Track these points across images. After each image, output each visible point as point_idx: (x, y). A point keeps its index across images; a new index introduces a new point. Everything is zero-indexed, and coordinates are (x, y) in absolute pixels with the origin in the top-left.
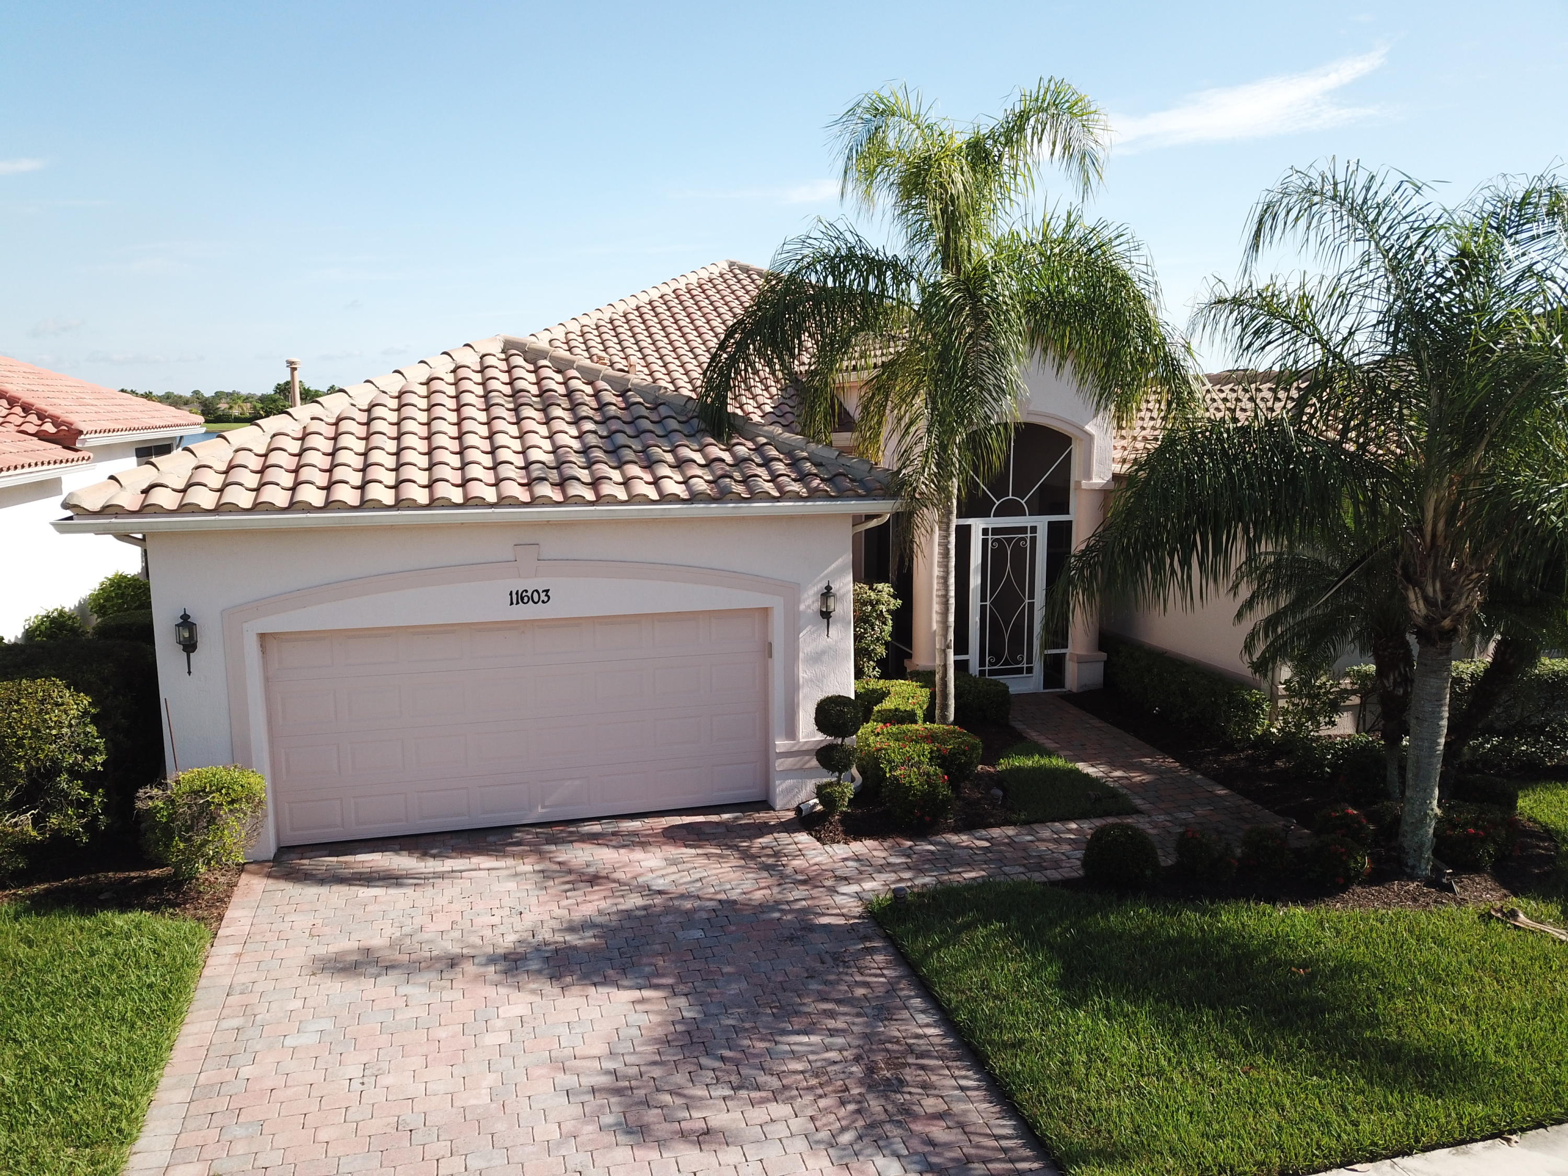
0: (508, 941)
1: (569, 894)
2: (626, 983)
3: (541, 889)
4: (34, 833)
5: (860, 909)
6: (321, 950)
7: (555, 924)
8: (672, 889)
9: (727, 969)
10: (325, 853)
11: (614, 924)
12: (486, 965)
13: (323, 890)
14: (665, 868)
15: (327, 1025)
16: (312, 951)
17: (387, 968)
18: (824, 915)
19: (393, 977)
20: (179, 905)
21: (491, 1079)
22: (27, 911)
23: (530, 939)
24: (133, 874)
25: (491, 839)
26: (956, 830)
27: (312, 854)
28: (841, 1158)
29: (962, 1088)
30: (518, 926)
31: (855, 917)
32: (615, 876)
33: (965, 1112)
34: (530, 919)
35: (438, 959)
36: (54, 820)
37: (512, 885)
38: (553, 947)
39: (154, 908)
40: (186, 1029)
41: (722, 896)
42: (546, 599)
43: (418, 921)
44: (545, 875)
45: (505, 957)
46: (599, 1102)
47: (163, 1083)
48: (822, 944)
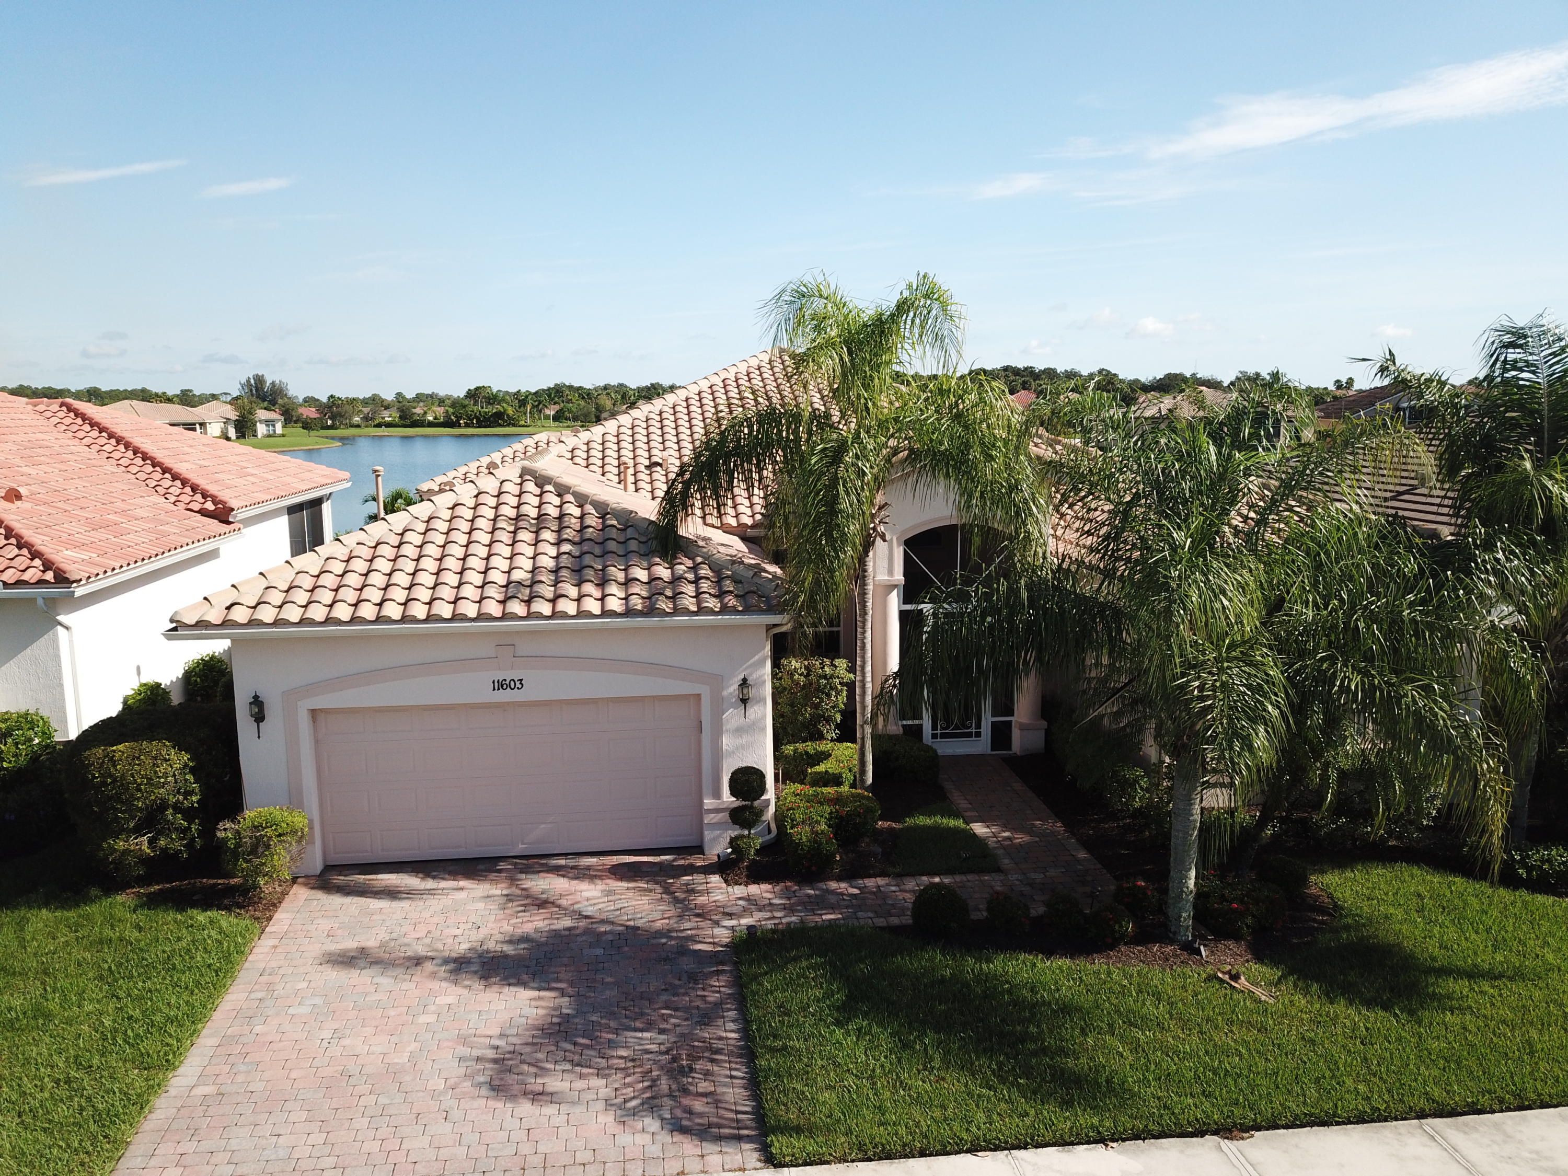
0: (463, 948)
1: (519, 914)
2: (532, 985)
3: (501, 909)
4: (148, 851)
5: (728, 940)
6: (334, 947)
7: (500, 937)
8: (597, 915)
9: (609, 980)
10: (357, 871)
11: (542, 939)
12: (441, 965)
13: (349, 900)
14: (598, 898)
15: (318, 1001)
16: (325, 947)
17: (372, 963)
18: (700, 942)
19: (376, 970)
20: (244, 907)
21: (413, 1046)
22: (142, 906)
23: (478, 948)
24: (219, 881)
25: (481, 867)
26: (839, 879)
27: (348, 872)
28: (622, 1116)
29: (732, 1077)
30: (473, 938)
31: (722, 946)
32: (559, 902)
33: (724, 1093)
34: (483, 932)
35: (409, 958)
36: (162, 843)
37: (481, 905)
38: (491, 955)
39: (228, 909)
40: (228, 998)
41: (631, 923)
42: (520, 686)
43: (404, 929)
44: (509, 898)
45: (455, 960)
46: (478, 1067)
47: (204, 1032)
48: (687, 964)
